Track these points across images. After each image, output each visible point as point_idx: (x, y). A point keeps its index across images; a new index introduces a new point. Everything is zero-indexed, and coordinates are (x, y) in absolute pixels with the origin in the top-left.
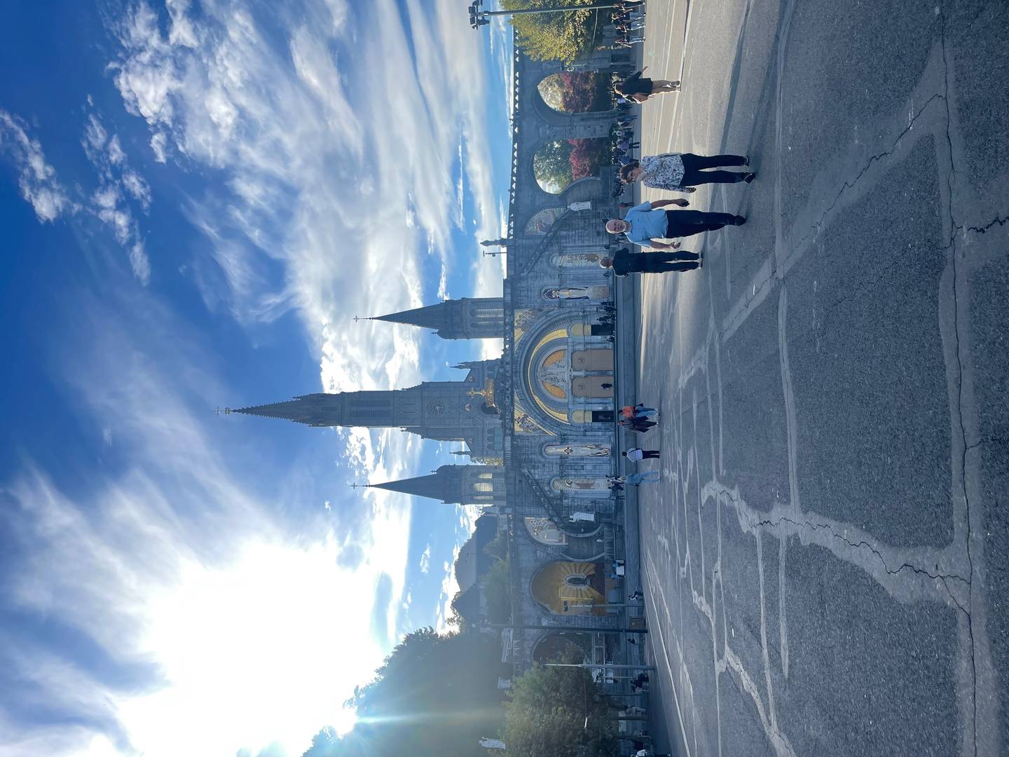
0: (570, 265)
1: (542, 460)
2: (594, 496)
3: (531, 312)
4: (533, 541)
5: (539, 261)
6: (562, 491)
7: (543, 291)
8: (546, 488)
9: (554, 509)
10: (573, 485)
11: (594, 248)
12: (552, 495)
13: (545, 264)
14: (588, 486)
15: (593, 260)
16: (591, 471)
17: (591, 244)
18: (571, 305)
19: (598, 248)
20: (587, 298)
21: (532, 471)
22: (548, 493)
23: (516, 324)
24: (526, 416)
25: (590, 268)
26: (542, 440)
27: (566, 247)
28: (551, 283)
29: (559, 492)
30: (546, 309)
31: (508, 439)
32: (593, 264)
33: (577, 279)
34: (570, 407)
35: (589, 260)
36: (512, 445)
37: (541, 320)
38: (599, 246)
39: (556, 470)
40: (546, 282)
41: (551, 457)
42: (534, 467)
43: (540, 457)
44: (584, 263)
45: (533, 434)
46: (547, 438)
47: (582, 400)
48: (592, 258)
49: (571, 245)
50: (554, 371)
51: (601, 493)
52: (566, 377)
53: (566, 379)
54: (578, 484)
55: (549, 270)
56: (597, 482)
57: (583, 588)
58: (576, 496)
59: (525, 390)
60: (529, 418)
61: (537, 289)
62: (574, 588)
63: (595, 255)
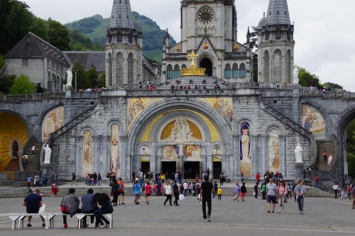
0: (270, 144)
1: (106, 121)
2: (77, 163)
3: (230, 111)
4: (44, 114)
5: (273, 118)
6: (82, 137)
7: (248, 122)
8: (84, 125)
9: (67, 131)
10: (87, 146)
11: (284, 165)
12: (78, 129)
13: (270, 123)
14: (87, 158)
15: (274, 164)
16: (98, 160)
17: (287, 162)
18: (235, 145)
19: (283, 168)
20: (241, 159)
21: (98, 113)
22: (80, 126)
23: (220, 99)
24: (143, 108)
25: (267, 162)
26: (123, 121)
27: (285, 141)
28: (254, 129)
29: (82, 135)
30: (232, 123)
31: (124, 93)
32: (271, 164)
33: (258, 150)
34: (153, 144)
35: (274, 160)
36: (118, 97)
37: (223, 119)
38: (286, 169)
39: (99, 133)
40: (255, 124)
41: (109, 128)
42: (100, 114)
43: (108, 119)
44: (272, 156)
45: (128, 113)
46: (125, 125)
47: (159, 154)
48: (276, 162)
49: (287, 145)
50: (183, 130)
51: (81, 168)
52: (178, 141)
53: (176, 140)
54: (88, 150)
55: (265, 127)
56: (90, 165)
57: (10, 154)
58: (77, 148)
59: (165, 107)
60: (141, 111)
61: (249, 117)
62: (10, 146)
63: (278, 165)
